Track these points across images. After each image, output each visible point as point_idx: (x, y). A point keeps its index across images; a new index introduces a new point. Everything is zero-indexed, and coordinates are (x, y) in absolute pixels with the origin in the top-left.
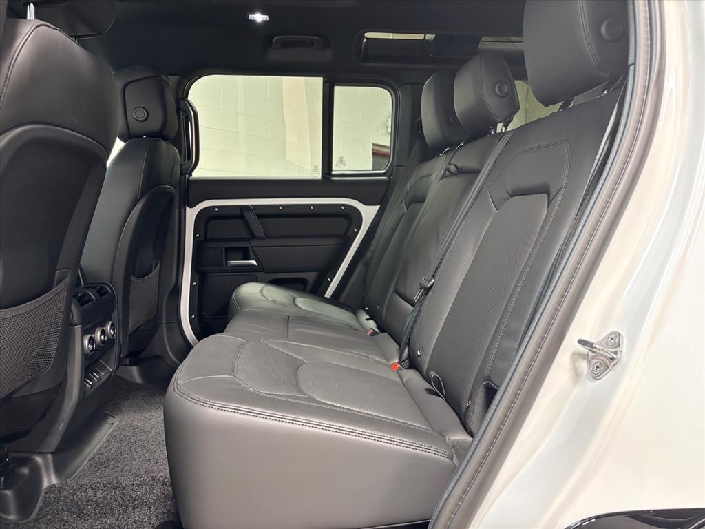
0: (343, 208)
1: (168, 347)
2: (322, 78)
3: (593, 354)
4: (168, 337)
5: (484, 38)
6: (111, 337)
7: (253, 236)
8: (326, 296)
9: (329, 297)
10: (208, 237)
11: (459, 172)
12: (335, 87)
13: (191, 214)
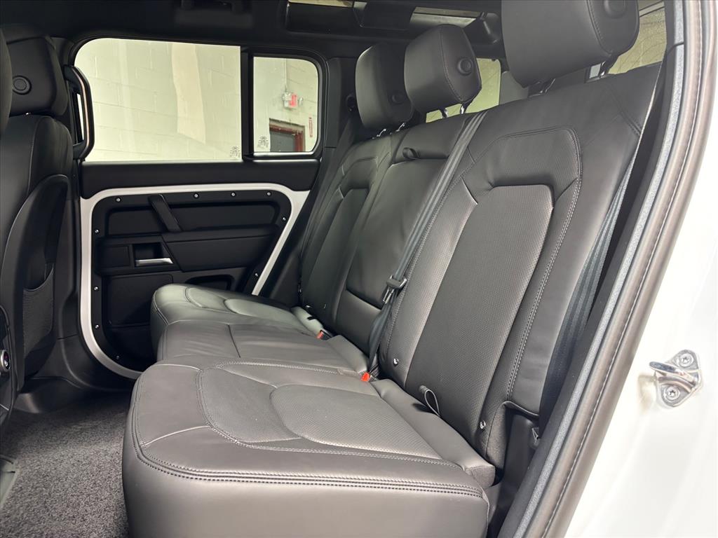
0: (269, 194)
1: (67, 365)
2: (239, 47)
3: (661, 376)
4: (67, 353)
5: (418, 9)
6: (6, 370)
7: (164, 230)
8: (254, 293)
9: (257, 294)
10: (110, 233)
11: (417, 157)
12: (255, 58)
13: (87, 206)
